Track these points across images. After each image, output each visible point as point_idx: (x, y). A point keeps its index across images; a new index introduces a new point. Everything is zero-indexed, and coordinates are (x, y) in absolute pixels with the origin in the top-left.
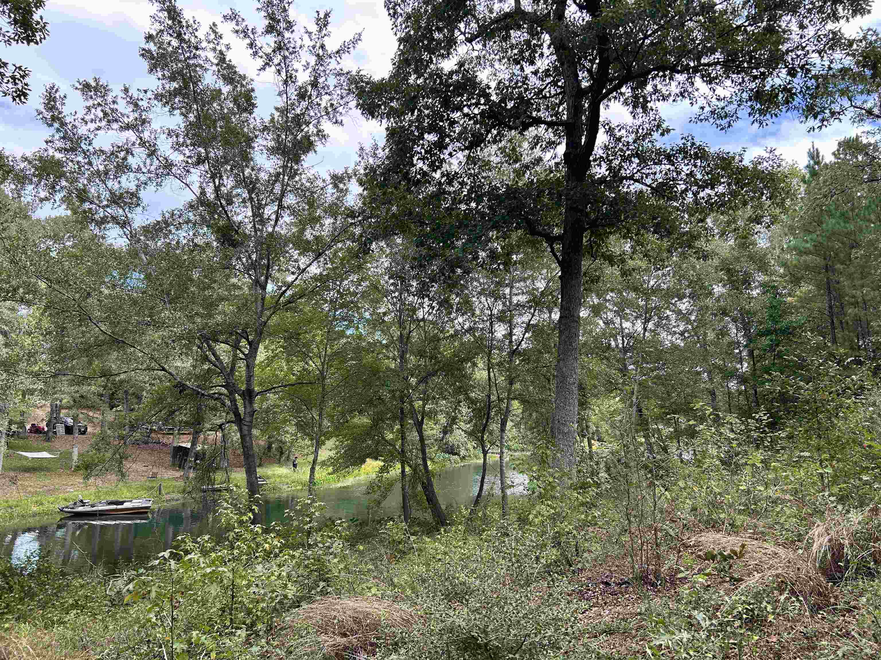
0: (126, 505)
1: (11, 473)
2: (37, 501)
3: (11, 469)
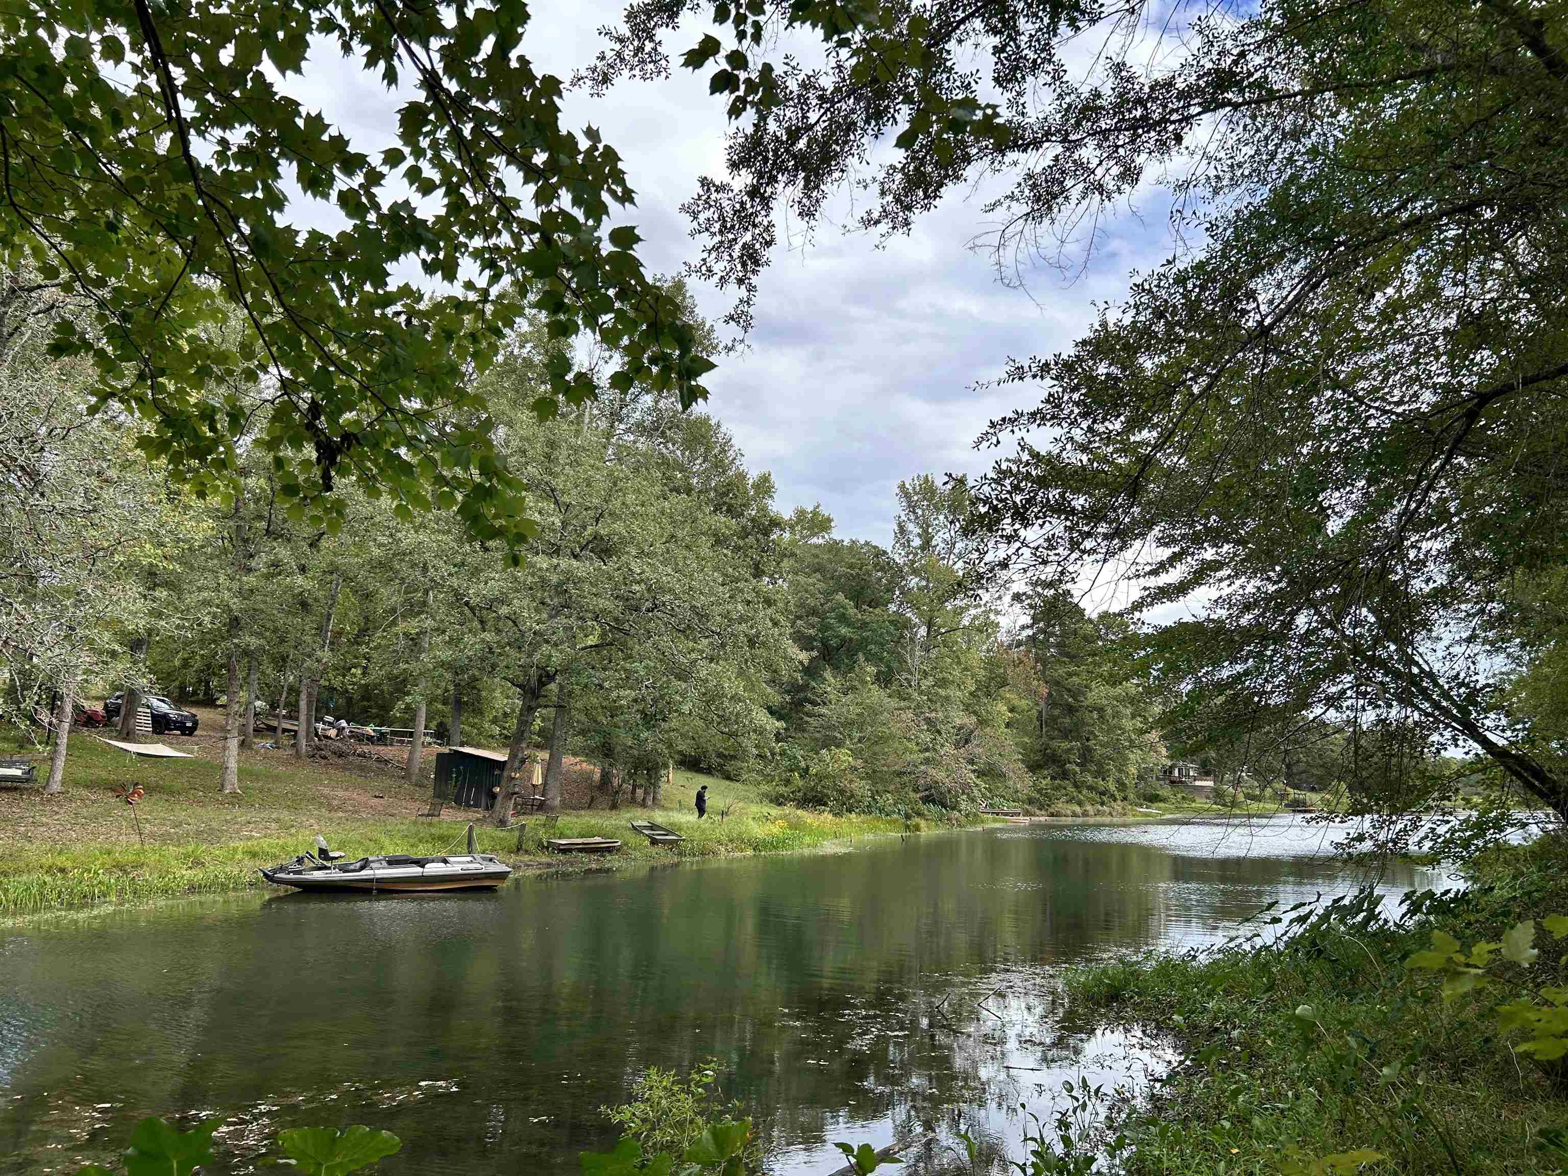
0: (434, 869)
1: (84, 793)
2: (187, 856)
3: (77, 784)
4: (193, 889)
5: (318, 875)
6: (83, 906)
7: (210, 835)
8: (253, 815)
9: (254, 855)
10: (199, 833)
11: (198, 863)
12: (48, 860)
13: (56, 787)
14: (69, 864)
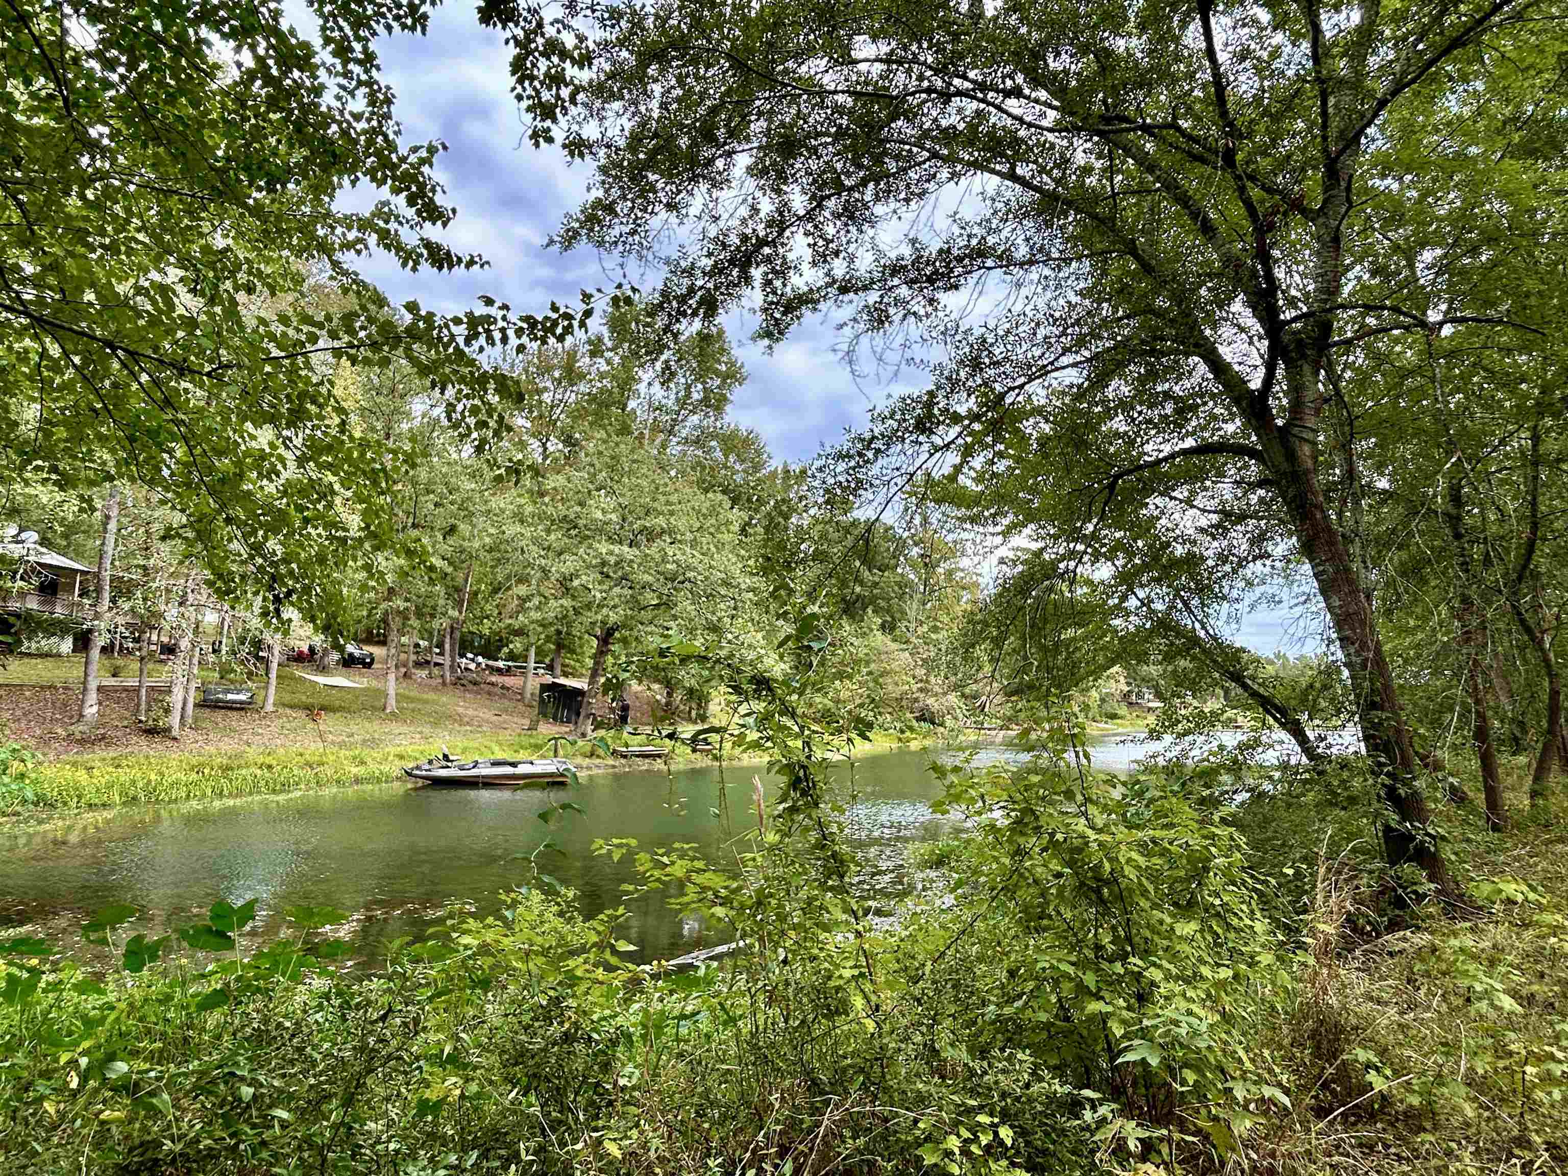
0: (522, 769)
1: (288, 711)
2: (354, 758)
3: (284, 705)
4: (358, 781)
5: (443, 773)
6: (281, 792)
7: (371, 743)
8: (404, 729)
9: (401, 757)
10: (364, 741)
11: (363, 763)
12: (260, 760)
13: (269, 707)
14: (274, 763)
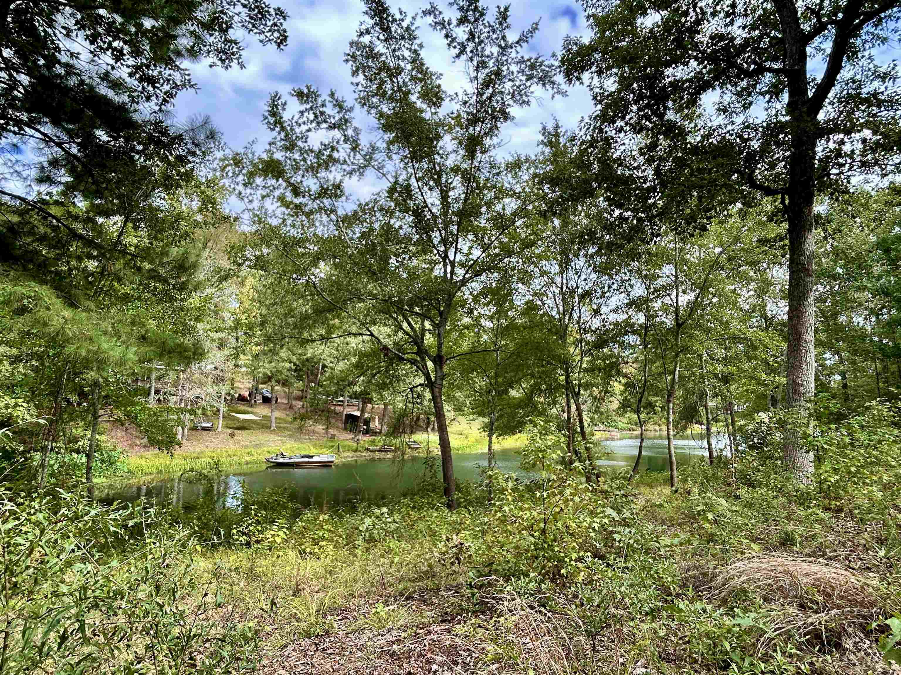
3: (225, 428)
5: (281, 460)
11: (251, 455)
13: (220, 429)
